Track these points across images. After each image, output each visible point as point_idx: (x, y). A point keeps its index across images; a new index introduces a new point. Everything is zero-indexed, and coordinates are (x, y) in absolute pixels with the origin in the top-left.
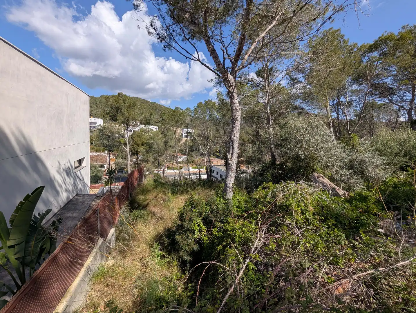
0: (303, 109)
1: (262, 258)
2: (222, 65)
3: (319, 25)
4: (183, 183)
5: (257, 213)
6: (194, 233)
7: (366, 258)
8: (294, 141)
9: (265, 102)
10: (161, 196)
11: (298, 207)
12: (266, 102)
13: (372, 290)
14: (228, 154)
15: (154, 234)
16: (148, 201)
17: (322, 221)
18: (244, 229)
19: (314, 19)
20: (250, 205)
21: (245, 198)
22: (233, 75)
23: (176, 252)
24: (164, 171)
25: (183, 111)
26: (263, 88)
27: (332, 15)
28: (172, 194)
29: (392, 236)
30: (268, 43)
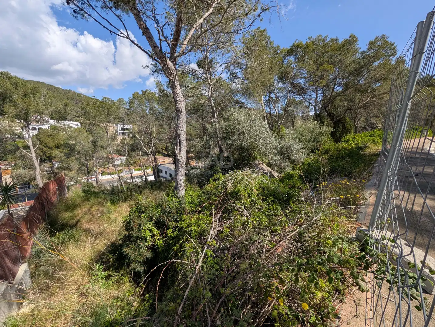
0: (243, 103)
1: (218, 244)
2: (158, 48)
3: (251, 21)
4: (125, 189)
5: (211, 204)
6: (146, 240)
7: (294, 221)
8: (237, 133)
9: (208, 95)
10: (96, 208)
11: (245, 192)
12: (210, 95)
13: (299, 243)
14: (176, 150)
15: (93, 256)
16: (78, 218)
17: (264, 200)
18: (199, 222)
19: (247, 14)
20: (203, 198)
21: (197, 193)
22: (173, 61)
23: (126, 267)
24: (96, 177)
25: (114, 103)
26: (205, 80)
27: (261, 13)
28: (111, 203)
29: (309, 201)
30: (206, 31)
